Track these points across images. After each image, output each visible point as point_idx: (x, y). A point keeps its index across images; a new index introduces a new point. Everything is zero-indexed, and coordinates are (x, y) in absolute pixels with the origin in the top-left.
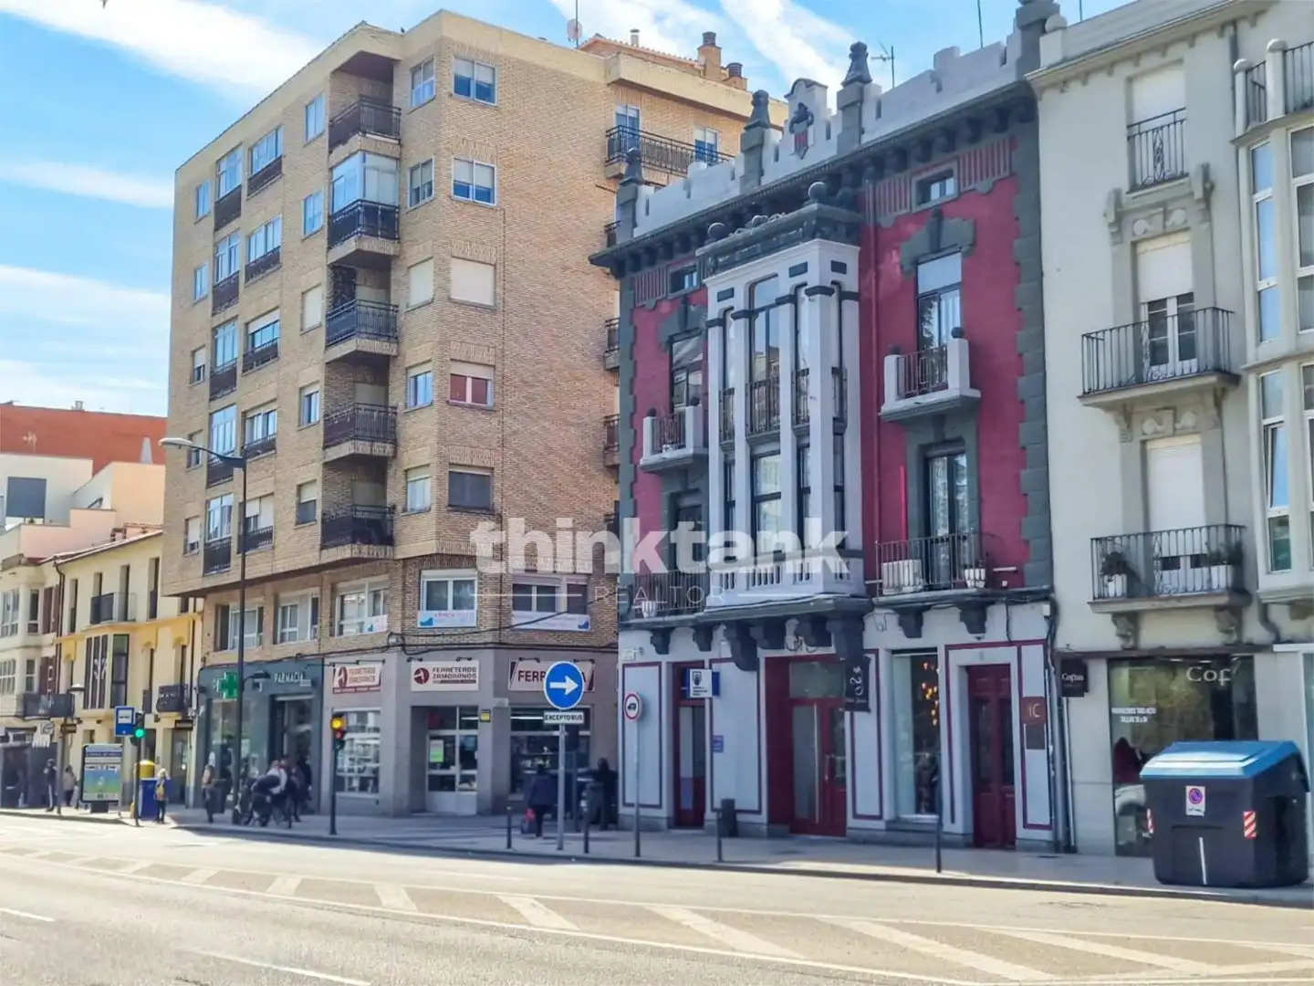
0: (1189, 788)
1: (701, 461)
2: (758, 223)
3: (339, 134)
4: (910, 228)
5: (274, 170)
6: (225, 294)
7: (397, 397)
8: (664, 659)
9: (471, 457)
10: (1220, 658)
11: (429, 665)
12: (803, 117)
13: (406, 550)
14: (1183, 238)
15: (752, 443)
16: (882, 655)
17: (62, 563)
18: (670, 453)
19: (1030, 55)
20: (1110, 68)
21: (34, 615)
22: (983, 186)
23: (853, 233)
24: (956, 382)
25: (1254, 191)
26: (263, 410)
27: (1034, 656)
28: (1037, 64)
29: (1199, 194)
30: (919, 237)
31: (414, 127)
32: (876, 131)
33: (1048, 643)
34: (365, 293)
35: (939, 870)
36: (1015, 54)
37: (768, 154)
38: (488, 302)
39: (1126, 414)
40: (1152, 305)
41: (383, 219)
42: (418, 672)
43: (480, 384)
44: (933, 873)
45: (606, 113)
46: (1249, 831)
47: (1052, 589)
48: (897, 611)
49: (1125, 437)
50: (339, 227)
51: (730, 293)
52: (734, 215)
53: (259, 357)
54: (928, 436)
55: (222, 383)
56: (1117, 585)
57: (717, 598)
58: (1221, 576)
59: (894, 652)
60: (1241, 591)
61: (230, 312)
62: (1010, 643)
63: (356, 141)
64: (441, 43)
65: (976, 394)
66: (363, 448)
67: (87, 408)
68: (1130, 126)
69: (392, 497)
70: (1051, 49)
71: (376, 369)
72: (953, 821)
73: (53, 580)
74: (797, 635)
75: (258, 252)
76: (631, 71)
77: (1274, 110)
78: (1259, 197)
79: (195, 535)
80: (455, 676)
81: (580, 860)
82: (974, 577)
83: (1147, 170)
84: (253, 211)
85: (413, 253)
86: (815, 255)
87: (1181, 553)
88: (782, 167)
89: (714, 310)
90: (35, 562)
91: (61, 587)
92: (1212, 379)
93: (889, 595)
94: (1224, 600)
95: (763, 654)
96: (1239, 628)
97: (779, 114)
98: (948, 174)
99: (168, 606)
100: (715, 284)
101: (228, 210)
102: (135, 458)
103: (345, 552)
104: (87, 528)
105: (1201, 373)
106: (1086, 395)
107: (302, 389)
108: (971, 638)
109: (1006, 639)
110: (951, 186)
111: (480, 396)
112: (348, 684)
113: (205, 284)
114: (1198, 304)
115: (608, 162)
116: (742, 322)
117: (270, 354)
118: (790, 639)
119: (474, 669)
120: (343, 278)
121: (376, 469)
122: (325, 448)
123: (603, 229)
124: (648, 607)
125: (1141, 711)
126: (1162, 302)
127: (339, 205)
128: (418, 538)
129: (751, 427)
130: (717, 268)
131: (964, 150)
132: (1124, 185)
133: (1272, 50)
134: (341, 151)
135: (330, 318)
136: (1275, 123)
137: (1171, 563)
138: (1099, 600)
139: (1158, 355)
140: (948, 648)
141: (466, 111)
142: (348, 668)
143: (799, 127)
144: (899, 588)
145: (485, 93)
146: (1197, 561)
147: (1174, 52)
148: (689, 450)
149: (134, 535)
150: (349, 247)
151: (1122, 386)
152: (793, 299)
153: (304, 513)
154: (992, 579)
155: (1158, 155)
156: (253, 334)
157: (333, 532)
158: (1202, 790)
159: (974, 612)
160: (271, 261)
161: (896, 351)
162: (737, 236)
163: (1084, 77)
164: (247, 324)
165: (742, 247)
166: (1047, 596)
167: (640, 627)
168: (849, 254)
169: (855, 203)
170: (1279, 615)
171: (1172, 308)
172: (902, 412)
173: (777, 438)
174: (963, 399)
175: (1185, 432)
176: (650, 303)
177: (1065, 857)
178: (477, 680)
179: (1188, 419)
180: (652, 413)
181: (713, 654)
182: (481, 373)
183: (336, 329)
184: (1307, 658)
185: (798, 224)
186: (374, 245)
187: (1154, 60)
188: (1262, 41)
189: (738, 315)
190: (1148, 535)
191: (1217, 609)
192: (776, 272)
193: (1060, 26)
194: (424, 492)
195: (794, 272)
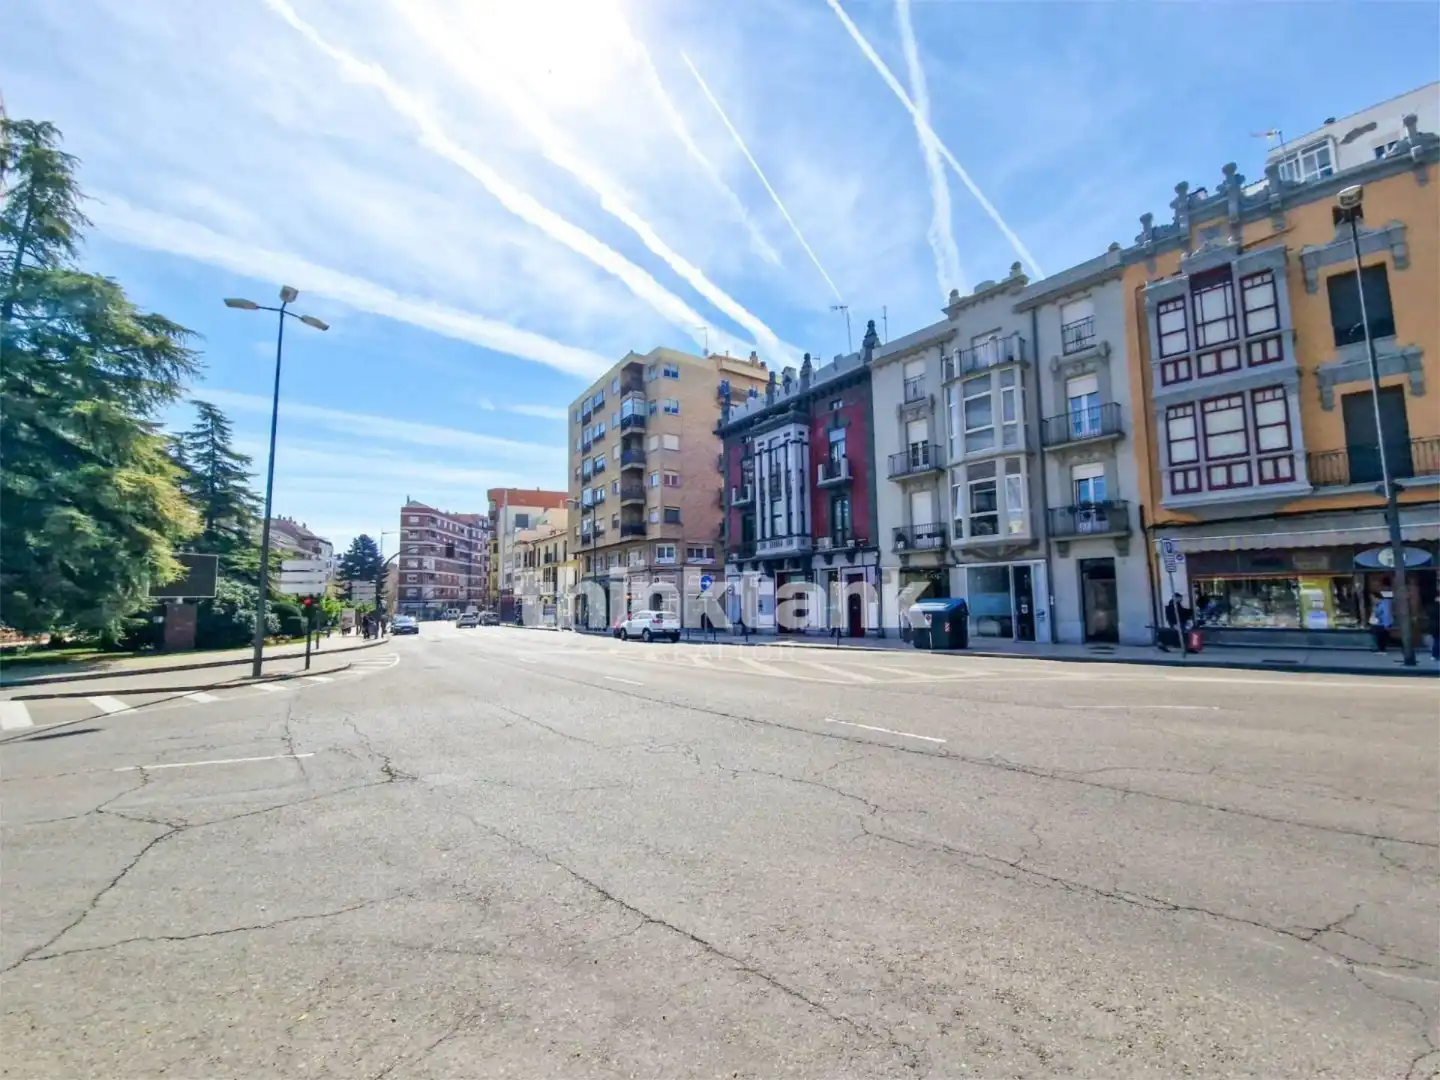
0: (927, 616)
1: (753, 503)
3: (625, 391)
4: (827, 419)
5: (602, 405)
6: (586, 449)
7: (646, 483)
9: (672, 504)
10: (937, 570)
11: (660, 577)
12: (787, 380)
13: (649, 537)
14: (924, 420)
15: (771, 497)
16: (819, 571)
17: (535, 543)
18: (742, 501)
19: (868, 357)
20: (897, 360)
21: (526, 560)
22: (852, 403)
23: (805, 422)
24: (844, 474)
25: (949, 403)
26: (600, 489)
27: (872, 571)
28: (871, 359)
29: (930, 404)
30: (829, 423)
31: (651, 389)
32: (814, 385)
34: (634, 447)
36: (863, 357)
37: (775, 394)
38: (676, 448)
39: (904, 484)
40: (913, 445)
41: (639, 421)
43: (674, 478)
44: (836, 646)
45: (717, 381)
46: (947, 630)
47: (878, 547)
48: (823, 555)
49: (904, 492)
50: (625, 424)
51: (763, 444)
52: (763, 415)
53: (598, 470)
54: (833, 493)
55: (586, 480)
56: (901, 545)
57: (760, 552)
58: (937, 541)
59: (823, 570)
60: (945, 546)
61: (588, 455)
62: (863, 566)
63: (630, 394)
64: (659, 359)
65: (851, 478)
66: (635, 501)
67: (541, 489)
68: (905, 381)
69: (645, 518)
70: (876, 354)
71: (638, 473)
73: (531, 548)
74: (788, 564)
75: (597, 434)
76: (726, 366)
77: (957, 373)
78: (951, 405)
79: (578, 534)
81: (713, 643)
82: (851, 543)
83: (911, 397)
84: (595, 419)
85: (650, 432)
86: (792, 429)
87: (924, 533)
88: (780, 398)
89: (757, 450)
90: (525, 543)
91: (534, 552)
92: (934, 471)
93: (820, 550)
94: (938, 549)
96: (944, 558)
97: (779, 380)
98: (840, 400)
99: (570, 557)
100: (757, 440)
101: (586, 420)
102: (557, 506)
103: (629, 538)
104: (542, 531)
105: (930, 469)
106: (890, 477)
107: (613, 481)
108: (849, 565)
110: (841, 403)
111: (674, 482)
113: (579, 446)
114: (929, 444)
115: (718, 398)
116: (767, 454)
117: (602, 469)
118: (786, 566)
119: (675, 578)
120: (627, 441)
121: (639, 509)
122: (621, 502)
124: (735, 555)
126: (916, 444)
127: (625, 415)
128: (655, 532)
129: (771, 490)
130: (759, 434)
131: (846, 391)
132: (903, 401)
133: (956, 352)
134: (625, 398)
135: (622, 456)
136: (957, 378)
137: (920, 536)
138: (895, 550)
139: (916, 463)
140: (842, 568)
141: (667, 383)
143: (786, 384)
144: (824, 547)
145: (675, 375)
146: (929, 536)
147: (921, 354)
148: (749, 500)
149: (558, 533)
150: (629, 430)
151: (903, 474)
152: (785, 445)
153: (615, 524)
154: (857, 544)
155: (915, 390)
156: (596, 463)
157: (625, 531)
159: (851, 555)
160: (602, 437)
161: (822, 463)
162: (765, 423)
163: (888, 364)
164: (594, 459)
165: (767, 427)
166: (876, 549)
167: (732, 563)
168: (805, 429)
169: (807, 410)
170: (958, 554)
171: (920, 446)
172: (824, 485)
173: (780, 495)
174: (847, 480)
175: (925, 490)
176: (734, 448)
177: (881, 640)
179: (925, 486)
180: (735, 487)
182: (675, 474)
183: (624, 460)
184: (969, 569)
185: (786, 418)
186: (637, 430)
187: (913, 357)
188: (952, 349)
189: (765, 451)
190: (912, 527)
191: (936, 552)
192: (779, 436)
193: (880, 346)
194: (656, 516)
195: (785, 435)
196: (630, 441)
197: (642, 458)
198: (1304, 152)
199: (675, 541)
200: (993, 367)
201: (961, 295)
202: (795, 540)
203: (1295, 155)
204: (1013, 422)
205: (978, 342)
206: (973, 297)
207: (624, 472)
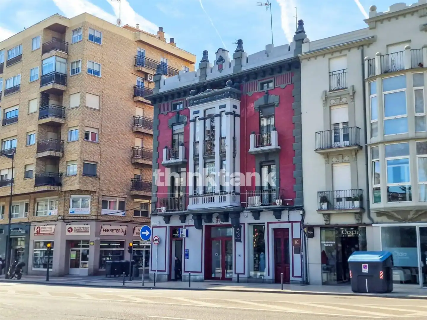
0: (363, 265)
2: (209, 91)
3: (45, 49)
4: (258, 97)
5: (18, 59)
7: (64, 136)
8: (168, 225)
9: (91, 158)
10: (356, 228)
11: (73, 226)
12: (221, 60)
13: (65, 188)
14: (346, 106)
15: (205, 159)
16: (246, 225)
18: (172, 160)
19: (299, 49)
20: (324, 55)
22: (283, 86)
23: (239, 97)
24: (274, 144)
25: (370, 94)
26: (10, 139)
27: (297, 226)
28: (301, 52)
29: (351, 94)
30: (261, 100)
31: (74, 50)
32: (246, 67)
33: (302, 222)
34: (52, 102)
35: (282, 289)
36: (293, 48)
37: (208, 70)
38: (97, 108)
39: (327, 156)
40: (335, 125)
41: (61, 78)
42: (69, 228)
43: (94, 134)
44: (280, 290)
45: (135, 50)
46: (381, 277)
47: (303, 206)
48: (251, 212)
49: (327, 162)
50: (44, 80)
51: (198, 112)
52: (199, 88)
53: (9, 121)
54: (263, 159)
56: (324, 206)
57: (191, 206)
58: (357, 204)
59: (249, 224)
60: (363, 209)
62: (289, 222)
63: (53, 52)
64: (85, 23)
65: (279, 147)
66: (53, 153)
68: (329, 73)
69: (62, 170)
70: (305, 48)
71: (56, 127)
72: (269, 275)
74: (217, 218)
75: (10, 85)
76: (143, 38)
77: (378, 72)
78: (371, 96)
80: (82, 230)
82: (279, 202)
83: (334, 86)
84: (8, 72)
85: (72, 90)
86: (229, 103)
87: (343, 197)
88: (213, 75)
89: (192, 117)
92: (356, 147)
93: (250, 206)
94: (358, 211)
95: (204, 224)
96: (361, 219)
98: (271, 81)
100: (192, 109)
103: (45, 188)
105: (350, 145)
106: (316, 150)
107: (27, 133)
108: (277, 220)
109: (288, 221)
110: (271, 85)
111: (94, 138)
112: (41, 232)
114: (350, 125)
115: (135, 66)
116: (202, 121)
117: (15, 120)
118: (214, 220)
119: (89, 228)
120: (45, 96)
121: (55, 161)
122: (37, 153)
123: (133, 87)
124: (163, 209)
125: (331, 242)
126: (338, 124)
127: (46, 72)
128: (70, 184)
129: (204, 154)
130: (193, 104)
131: (276, 75)
132: (327, 89)
133: (378, 55)
134: (46, 55)
135: (40, 110)
136: (379, 76)
137: (339, 200)
138: (320, 210)
139: (337, 140)
140: (268, 223)
141: (91, 46)
142: (41, 227)
143: (220, 63)
144: (254, 205)
145: (98, 40)
146: (348, 199)
147: (344, 52)
148: (180, 159)
150: (49, 86)
151: (326, 148)
152: (220, 115)
153: (27, 175)
154: (284, 203)
155: (338, 82)
156: (6, 113)
157: (39, 182)
158: (367, 265)
159: (278, 213)
160: (16, 89)
161: (254, 133)
162: (201, 94)
163: (316, 57)
164: (4, 110)
165: (203, 98)
166: (301, 208)
167: (160, 215)
168: (237, 103)
169: (240, 88)
170: (373, 215)
171: (341, 126)
172: (255, 152)
173: (214, 157)
174: (276, 149)
175: (346, 162)
176: (165, 113)
178: (90, 231)
179: (346, 158)
180: (166, 147)
181: (186, 224)
182: (95, 131)
183: (43, 114)
184: (383, 228)
185: (223, 92)
186: (58, 87)
187: (338, 54)
188: (372, 52)
189: (200, 119)
190: (333, 191)
191: (356, 213)
192: (214, 107)
193: (308, 41)
194: (74, 169)
195: (221, 107)
196: (49, 96)
197: (61, 113)
199: (91, 192)
200: (408, 70)
201: (378, 11)
202: (228, 197)
204: (422, 114)
205: (392, 50)
206: (389, 14)
207: (41, 125)
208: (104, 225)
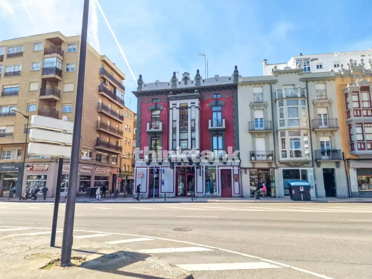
0: (300, 187)
1: (163, 132)
2: (184, 94)
3: (48, 52)
4: (211, 101)
5: (19, 54)
7: (58, 109)
8: (148, 166)
12: (186, 79)
14: (262, 111)
15: (181, 130)
16: (204, 167)
18: (153, 130)
19: (236, 80)
20: (251, 85)
22: (227, 97)
24: (224, 126)
26: (9, 106)
27: (236, 168)
28: (238, 81)
29: (266, 105)
30: (213, 103)
31: (69, 56)
32: (203, 85)
33: (239, 166)
36: (232, 79)
37: (177, 83)
39: (252, 133)
40: (255, 119)
41: (59, 72)
45: (100, 65)
47: (240, 158)
49: (252, 137)
50: (46, 71)
51: (176, 104)
54: (215, 133)
56: (252, 158)
59: (206, 166)
60: (274, 160)
63: (55, 55)
65: (227, 128)
68: (253, 94)
70: (240, 80)
72: (219, 193)
75: (10, 70)
77: (284, 96)
78: (280, 107)
80: (69, 168)
83: (257, 101)
84: (9, 62)
86: (196, 101)
87: (260, 154)
88: (181, 86)
89: (171, 106)
92: (271, 131)
94: (271, 161)
95: (175, 166)
96: (271, 165)
98: (219, 94)
100: (172, 102)
105: (267, 130)
106: (250, 130)
107: (28, 103)
108: (223, 165)
109: (231, 165)
110: (219, 96)
112: (34, 169)
114: (263, 120)
115: (100, 74)
117: (14, 94)
118: (183, 164)
123: (98, 86)
125: (255, 176)
126: (257, 119)
127: (47, 66)
129: (180, 127)
130: (172, 100)
131: (223, 91)
132: (252, 102)
133: (284, 89)
134: (46, 56)
135: (41, 90)
137: (259, 156)
139: (257, 126)
140: (218, 166)
142: (34, 166)
147: (261, 85)
148: (160, 130)
150: (51, 76)
151: (256, 130)
152: (191, 108)
155: (258, 99)
156: (5, 88)
158: (303, 187)
160: (16, 74)
161: (210, 119)
163: (246, 85)
164: (3, 86)
165: (179, 97)
171: (259, 120)
172: (212, 129)
173: (187, 130)
175: (263, 137)
176: (147, 102)
180: (149, 122)
181: (162, 166)
184: (283, 170)
185: (193, 96)
186: (57, 77)
187: (258, 85)
189: (177, 108)
190: (256, 151)
191: (269, 162)
192: (188, 102)
193: (241, 77)
195: (192, 103)
196: (46, 82)
197: (57, 94)
198: (304, 60)
200: (300, 97)
203: (302, 60)
204: (305, 118)
206: (284, 71)
207: (41, 100)
208: (83, 166)
